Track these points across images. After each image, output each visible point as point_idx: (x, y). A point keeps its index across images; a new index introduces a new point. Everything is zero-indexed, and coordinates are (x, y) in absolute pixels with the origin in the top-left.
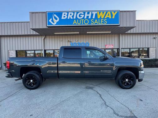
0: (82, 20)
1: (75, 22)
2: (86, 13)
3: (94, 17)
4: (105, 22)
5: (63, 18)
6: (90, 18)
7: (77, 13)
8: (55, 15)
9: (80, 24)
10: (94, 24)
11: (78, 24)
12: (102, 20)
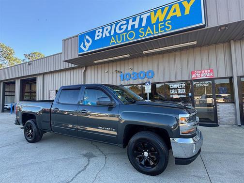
0: (124, 34)
1: (113, 40)
2: (131, 20)
3: (144, 24)
4: (169, 28)
5: (96, 38)
6: (136, 27)
7: (116, 25)
8: (87, 37)
9: (121, 43)
10: (144, 36)
11: (117, 43)
12: (161, 26)
